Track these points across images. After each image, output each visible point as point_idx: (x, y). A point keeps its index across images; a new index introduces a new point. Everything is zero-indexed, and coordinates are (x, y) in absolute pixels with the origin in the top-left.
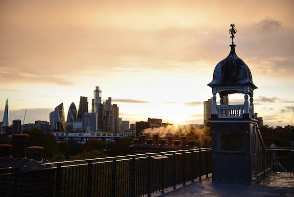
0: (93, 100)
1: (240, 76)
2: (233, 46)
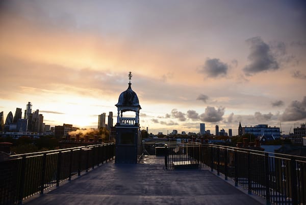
0: (26, 111)
1: (134, 102)
2: (130, 84)
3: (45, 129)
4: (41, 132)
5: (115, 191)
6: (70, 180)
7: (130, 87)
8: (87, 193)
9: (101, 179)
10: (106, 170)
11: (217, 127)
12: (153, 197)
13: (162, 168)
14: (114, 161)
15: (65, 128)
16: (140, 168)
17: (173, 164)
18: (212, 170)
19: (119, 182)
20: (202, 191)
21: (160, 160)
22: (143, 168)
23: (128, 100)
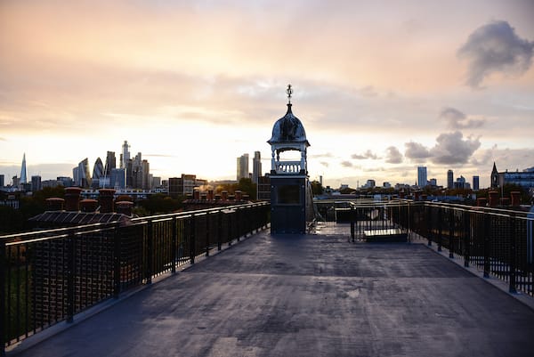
0: (121, 155)
3: (153, 184)
4: (147, 188)
5: (275, 270)
6: (207, 255)
7: (289, 111)
8: (236, 272)
9: (253, 254)
10: (258, 243)
11: (450, 174)
12: (332, 279)
13: (346, 240)
14: (269, 230)
15: (185, 181)
16: (311, 241)
17: (364, 235)
18: (430, 244)
19: (280, 259)
20: (407, 272)
21: (344, 229)
22: (316, 241)
23: (289, 133)
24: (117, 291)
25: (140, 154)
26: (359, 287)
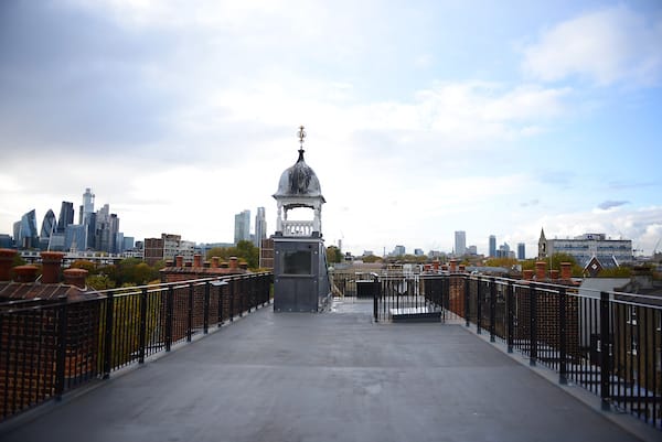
0: (82, 207)
1: (310, 188)
3: (123, 243)
4: (115, 252)
5: (276, 360)
6: (189, 340)
7: (301, 158)
8: (225, 363)
9: (248, 339)
11: (493, 240)
12: (348, 371)
13: (367, 321)
14: (272, 307)
15: (166, 243)
17: (390, 314)
18: (468, 325)
20: (441, 361)
21: (365, 306)
22: (331, 321)
23: (299, 185)
24: (60, 390)
25: (107, 206)
26: (381, 380)
